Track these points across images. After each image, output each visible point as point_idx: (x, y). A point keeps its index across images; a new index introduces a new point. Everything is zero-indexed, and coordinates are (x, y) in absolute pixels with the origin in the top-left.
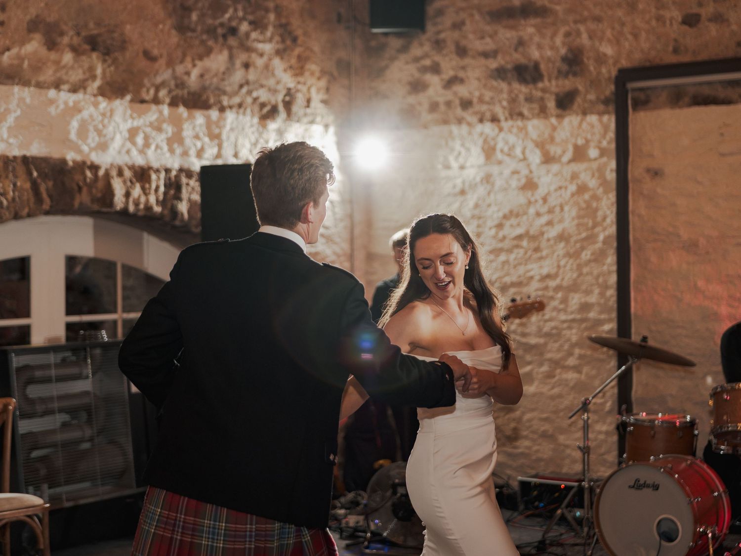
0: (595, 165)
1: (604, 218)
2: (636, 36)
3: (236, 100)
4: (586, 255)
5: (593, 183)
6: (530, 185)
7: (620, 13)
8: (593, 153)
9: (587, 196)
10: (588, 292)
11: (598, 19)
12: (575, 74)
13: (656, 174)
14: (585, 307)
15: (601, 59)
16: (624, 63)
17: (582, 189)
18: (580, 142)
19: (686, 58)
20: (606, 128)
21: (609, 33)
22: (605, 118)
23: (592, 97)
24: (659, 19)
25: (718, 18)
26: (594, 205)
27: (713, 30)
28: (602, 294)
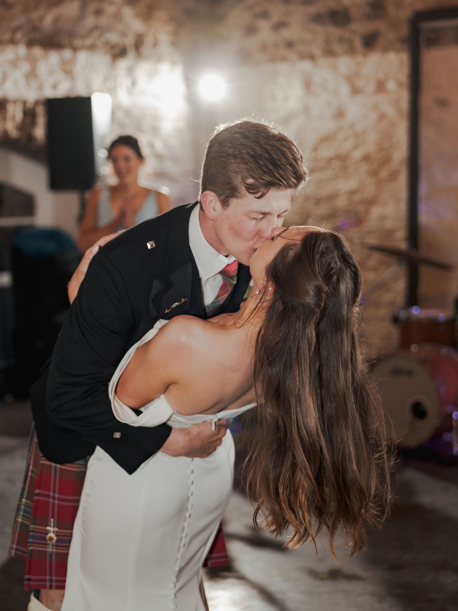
3: (88, 42)
6: (340, 114)
8: (391, 85)
12: (377, 18)
13: (442, 103)
15: (400, 4)
18: (381, 76)
23: (391, 37)
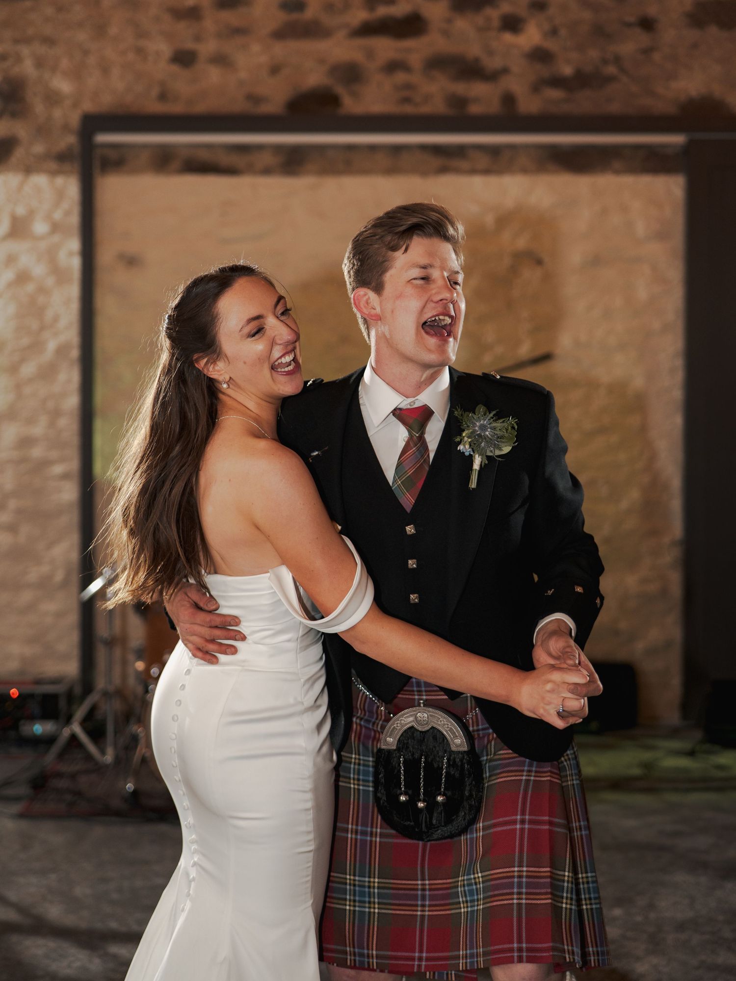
0: (43, 245)
1: (56, 319)
2: (105, 70)
4: (28, 369)
5: (39, 270)
7: (82, 36)
8: (40, 227)
9: (30, 288)
10: (31, 421)
11: (49, 41)
12: (14, 115)
13: (131, 261)
14: (25, 442)
15: (53, 98)
16: (88, 106)
17: (23, 278)
18: (21, 211)
19: (176, 108)
20: (60, 195)
21: (65, 63)
22: (60, 181)
23: (39, 148)
24: (140, 51)
25: (221, 60)
26: (41, 299)
27: (214, 75)
28: (52, 424)
